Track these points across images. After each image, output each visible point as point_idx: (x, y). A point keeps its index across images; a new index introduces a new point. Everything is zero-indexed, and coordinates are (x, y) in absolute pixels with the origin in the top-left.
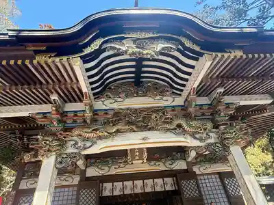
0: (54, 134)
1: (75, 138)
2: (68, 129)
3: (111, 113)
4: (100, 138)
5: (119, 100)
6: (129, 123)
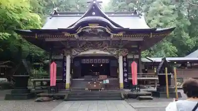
0: (68, 49)
2: (72, 48)
3: (85, 42)
4: (82, 51)
5: (88, 37)
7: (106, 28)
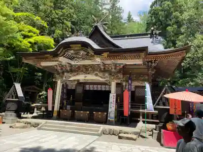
3: (77, 66)
4: (72, 76)
5: (80, 61)
6: (82, 71)
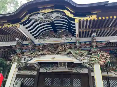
1: (25, 56)
3: (42, 45)
4: (34, 57)
5: (46, 39)
6: (49, 51)
7: (66, 11)
